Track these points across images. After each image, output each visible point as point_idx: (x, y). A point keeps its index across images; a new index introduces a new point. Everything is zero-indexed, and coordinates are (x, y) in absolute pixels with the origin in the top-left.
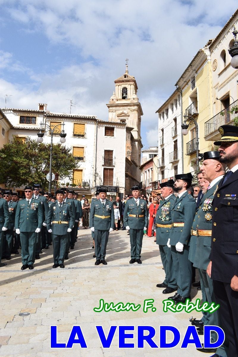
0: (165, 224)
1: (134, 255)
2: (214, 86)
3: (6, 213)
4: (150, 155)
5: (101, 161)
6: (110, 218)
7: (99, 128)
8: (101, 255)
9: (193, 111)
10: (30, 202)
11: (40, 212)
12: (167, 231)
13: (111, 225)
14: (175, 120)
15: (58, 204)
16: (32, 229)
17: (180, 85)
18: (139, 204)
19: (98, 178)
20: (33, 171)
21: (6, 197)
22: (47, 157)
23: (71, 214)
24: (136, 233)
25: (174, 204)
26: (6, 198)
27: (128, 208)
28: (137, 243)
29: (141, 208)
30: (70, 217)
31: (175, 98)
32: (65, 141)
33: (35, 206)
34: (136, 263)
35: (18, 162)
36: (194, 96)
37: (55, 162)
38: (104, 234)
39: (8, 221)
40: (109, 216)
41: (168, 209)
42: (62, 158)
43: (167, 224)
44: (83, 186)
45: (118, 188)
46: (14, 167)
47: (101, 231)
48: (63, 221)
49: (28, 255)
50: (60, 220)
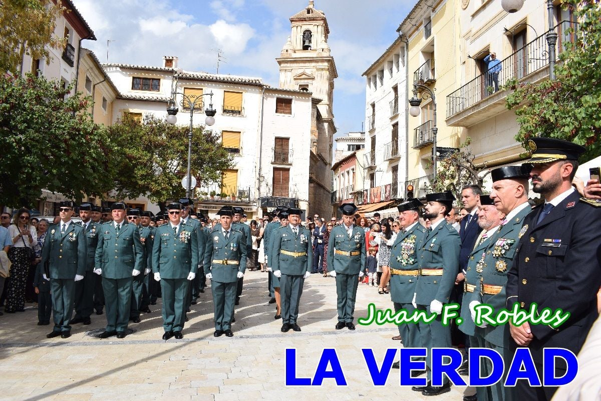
0: (407, 270)
1: (343, 315)
2: (462, 35)
3: (138, 246)
5: (269, 156)
6: (306, 256)
7: (266, 99)
8: (290, 316)
9: (427, 76)
10: (177, 230)
11: (194, 245)
12: (410, 281)
13: (307, 267)
14: (395, 89)
15: (222, 233)
16: (181, 275)
17: (406, 31)
18: (352, 235)
19: (263, 184)
20: (158, 171)
21: (132, 219)
22: (182, 148)
23: (243, 248)
24: (346, 281)
25: (424, 240)
26: (133, 221)
27: (335, 239)
28: (347, 296)
29: (356, 240)
30: (241, 254)
31: (395, 52)
32: (214, 122)
33: (187, 236)
34: (346, 329)
35: (133, 157)
36: (430, 50)
37: (195, 157)
38: (296, 281)
39: (141, 260)
40: (304, 253)
41: (412, 245)
42: (207, 151)
43: (410, 270)
44: (239, 197)
45: (298, 200)
46: (126, 166)
47: (292, 277)
48: (231, 260)
49: (174, 316)
50: (226, 259)
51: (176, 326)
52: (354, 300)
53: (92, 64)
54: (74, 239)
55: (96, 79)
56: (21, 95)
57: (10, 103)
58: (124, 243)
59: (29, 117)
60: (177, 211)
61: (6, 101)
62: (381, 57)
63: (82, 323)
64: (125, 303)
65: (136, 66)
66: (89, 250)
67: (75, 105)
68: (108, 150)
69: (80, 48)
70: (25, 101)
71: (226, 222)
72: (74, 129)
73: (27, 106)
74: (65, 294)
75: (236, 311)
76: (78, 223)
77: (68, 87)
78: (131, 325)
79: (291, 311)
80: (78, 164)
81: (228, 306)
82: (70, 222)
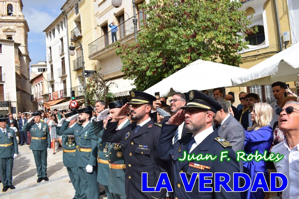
0: (72, 150)
1: (40, 174)
2: (95, 13)
4: (39, 69)
6: (13, 145)
8: (7, 181)
9: (78, 34)
12: (74, 155)
13: (14, 151)
14: (62, 40)
17: (65, 10)
18: (41, 128)
24: (40, 154)
28: (42, 163)
29: (43, 131)
31: (61, 20)
36: (79, 21)
38: (9, 160)
40: (12, 143)
43: (73, 149)
45: (10, 102)
47: (6, 159)
62: (53, 23)
79: (7, 178)
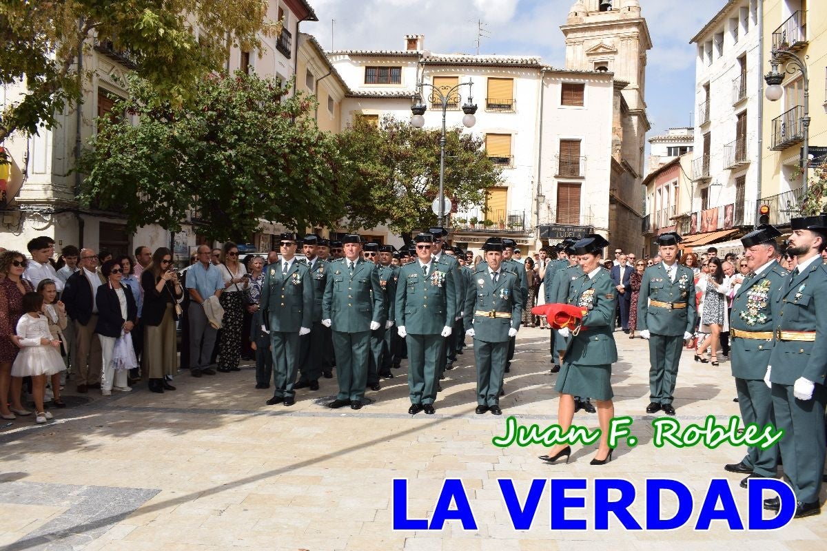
0: (756, 331)
1: (658, 393)
3: (377, 292)
5: (551, 166)
7: (547, 86)
9: (794, 37)
10: (428, 270)
11: (449, 290)
12: (761, 347)
14: (743, 60)
15: (489, 274)
16: (433, 330)
18: (676, 279)
19: (543, 207)
20: (401, 191)
21: (370, 256)
22: (432, 159)
23: (518, 295)
24: (665, 345)
25: (786, 288)
26: (371, 259)
27: (649, 285)
28: (665, 366)
29: (681, 287)
30: (514, 303)
31: (743, 4)
32: (474, 122)
33: (440, 278)
35: (369, 174)
37: (449, 170)
41: (764, 295)
42: (465, 162)
43: (761, 331)
44: (509, 226)
45: (593, 228)
46: (360, 185)
48: (501, 311)
49: (423, 384)
50: (494, 310)
51: (426, 397)
52: (674, 372)
53: (313, 54)
54: (298, 282)
55: (319, 72)
56: (230, 99)
57: (216, 111)
58: (359, 288)
59: (239, 127)
60: (428, 244)
61: (212, 108)
62: (720, 13)
63: (308, 388)
64: (361, 364)
65: (369, 52)
66: (316, 295)
67: (294, 109)
68: (337, 166)
69: (298, 33)
70: (235, 107)
71: (495, 260)
72: (294, 139)
73: (236, 113)
74: (288, 351)
75: (506, 381)
76: (302, 261)
77: (286, 86)
78: (369, 392)
80: (300, 186)
81: (496, 374)
82: (293, 260)
